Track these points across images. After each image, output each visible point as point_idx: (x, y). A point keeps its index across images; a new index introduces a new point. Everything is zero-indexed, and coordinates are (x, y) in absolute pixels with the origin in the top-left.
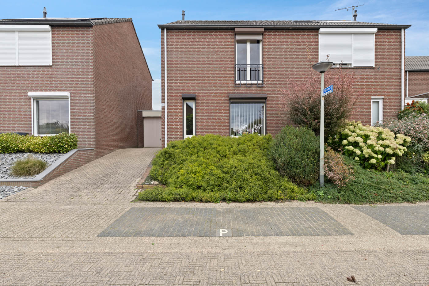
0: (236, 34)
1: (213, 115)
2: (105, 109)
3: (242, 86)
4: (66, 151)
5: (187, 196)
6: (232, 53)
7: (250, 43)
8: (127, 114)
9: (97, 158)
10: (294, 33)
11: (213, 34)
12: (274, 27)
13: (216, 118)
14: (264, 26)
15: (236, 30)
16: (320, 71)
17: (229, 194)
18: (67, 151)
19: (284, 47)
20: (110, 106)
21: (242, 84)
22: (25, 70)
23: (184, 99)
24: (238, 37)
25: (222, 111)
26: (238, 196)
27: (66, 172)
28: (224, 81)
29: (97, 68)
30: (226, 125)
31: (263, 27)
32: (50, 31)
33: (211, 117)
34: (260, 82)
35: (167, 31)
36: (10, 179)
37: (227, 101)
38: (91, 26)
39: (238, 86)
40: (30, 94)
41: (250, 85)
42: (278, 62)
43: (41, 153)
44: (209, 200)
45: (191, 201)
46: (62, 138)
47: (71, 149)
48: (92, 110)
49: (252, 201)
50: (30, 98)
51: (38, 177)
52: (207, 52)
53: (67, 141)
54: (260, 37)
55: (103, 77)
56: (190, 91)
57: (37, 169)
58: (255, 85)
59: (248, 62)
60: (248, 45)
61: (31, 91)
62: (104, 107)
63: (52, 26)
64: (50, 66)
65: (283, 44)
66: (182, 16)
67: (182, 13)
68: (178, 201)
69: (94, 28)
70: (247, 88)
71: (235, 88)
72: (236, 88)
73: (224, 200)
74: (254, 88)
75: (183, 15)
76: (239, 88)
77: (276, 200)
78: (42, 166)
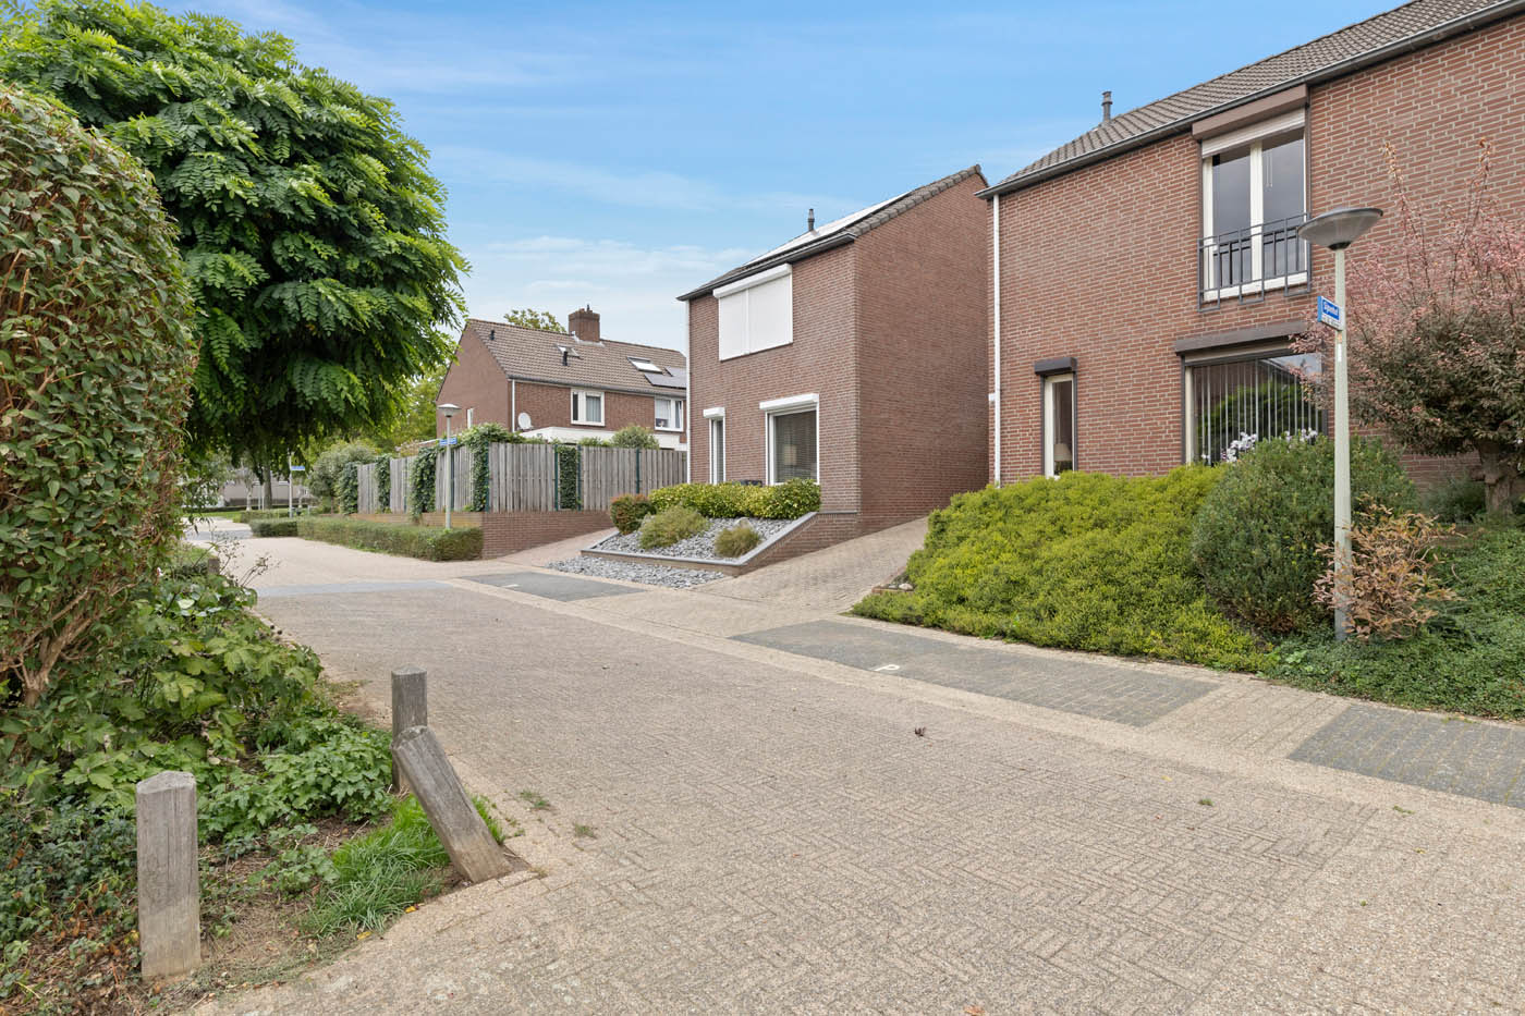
0: (1200, 141)
1: (1128, 412)
2: (888, 420)
3: (1227, 304)
4: (795, 514)
5: (927, 615)
6: (1190, 205)
7: (1263, 150)
8: (959, 427)
9: (863, 534)
10: (1462, 47)
11: (1126, 165)
12: (1350, 63)
13: (1136, 421)
14: (1302, 80)
15: (1198, 129)
16: (1329, 244)
17: (1016, 622)
18: (798, 516)
19: (1412, 119)
20: (902, 412)
21: (1222, 300)
22: (757, 360)
23: (1044, 375)
24: (1209, 149)
25: (1155, 396)
26: (1034, 628)
27: (792, 556)
28: (1163, 300)
29: (864, 331)
30: (1171, 441)
31: (1302, 84)
32: (789, 275)
33: (1121, 418)
34: (1302, 278)
35: (1000, 201)
36: (712, 561)
37: (1173, 362)
38: (853, 241)
39: (1211, 307)
40: (763, 405)
41: (1257, 298)
42: (1380, 187)
43: (765, 518)
44: (967, 629)
45: (934, 626)
46: (790, 489)
47: (806, 512)
48: (852, 426)
49: (1068, 648)
50: (763, 412)
51: (742, 560)
52: (1109, 226)
53: (796, 494)
54: (1297, 120)
55: (884, 346)
56: (1060, 351)
57: (743, 545)
58: (1277, 294)
59: (1257, 216)
60: (1256, 160)
61: (764, 400)
62: (885, 416)
63: (793, 262)
64: (790, 345)
65: (1403, 109)
66: (1102, 108)
67: (1102, 99)
68: (911, 623)
69: (856, 244)
70: (1248, 310)
71: (1201, 316)
72: (1205, 315)
73: (1002, 635)
74: (1273, 303)
75: (1107, 104)
76: (1218, 313)
77: (1134, 654)
78: (753, 541)
